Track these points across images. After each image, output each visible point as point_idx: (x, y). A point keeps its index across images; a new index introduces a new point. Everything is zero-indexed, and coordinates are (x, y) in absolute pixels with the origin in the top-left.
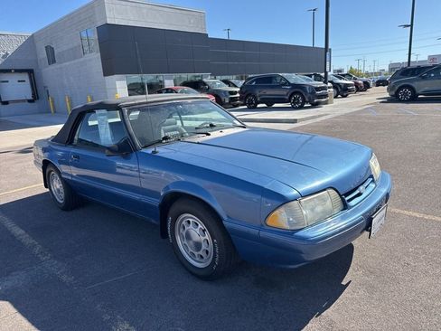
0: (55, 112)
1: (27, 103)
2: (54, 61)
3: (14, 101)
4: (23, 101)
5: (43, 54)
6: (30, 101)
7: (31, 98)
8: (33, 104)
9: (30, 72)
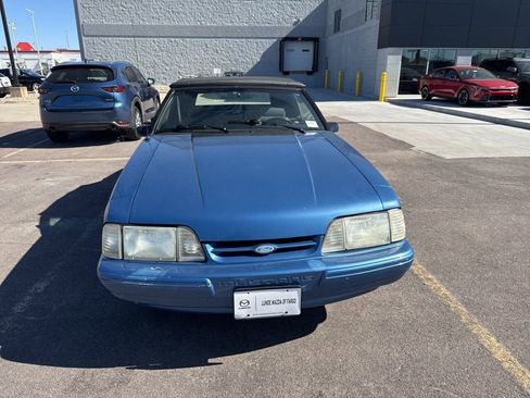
0: (329, 88)
1: (305, 75)
2: (339, 29)
3: (294, 72)
4: (302, 72)
5: (331, 21)
6: (309, 73)
7: (310, 69)
8: (311, 76)
9: (316, 40)
